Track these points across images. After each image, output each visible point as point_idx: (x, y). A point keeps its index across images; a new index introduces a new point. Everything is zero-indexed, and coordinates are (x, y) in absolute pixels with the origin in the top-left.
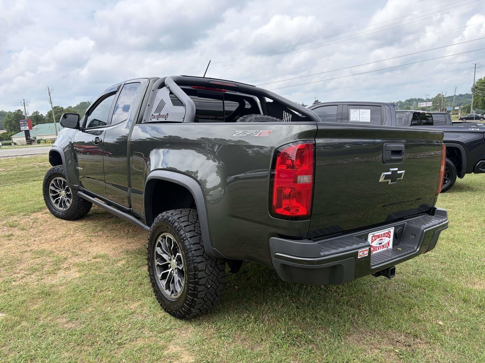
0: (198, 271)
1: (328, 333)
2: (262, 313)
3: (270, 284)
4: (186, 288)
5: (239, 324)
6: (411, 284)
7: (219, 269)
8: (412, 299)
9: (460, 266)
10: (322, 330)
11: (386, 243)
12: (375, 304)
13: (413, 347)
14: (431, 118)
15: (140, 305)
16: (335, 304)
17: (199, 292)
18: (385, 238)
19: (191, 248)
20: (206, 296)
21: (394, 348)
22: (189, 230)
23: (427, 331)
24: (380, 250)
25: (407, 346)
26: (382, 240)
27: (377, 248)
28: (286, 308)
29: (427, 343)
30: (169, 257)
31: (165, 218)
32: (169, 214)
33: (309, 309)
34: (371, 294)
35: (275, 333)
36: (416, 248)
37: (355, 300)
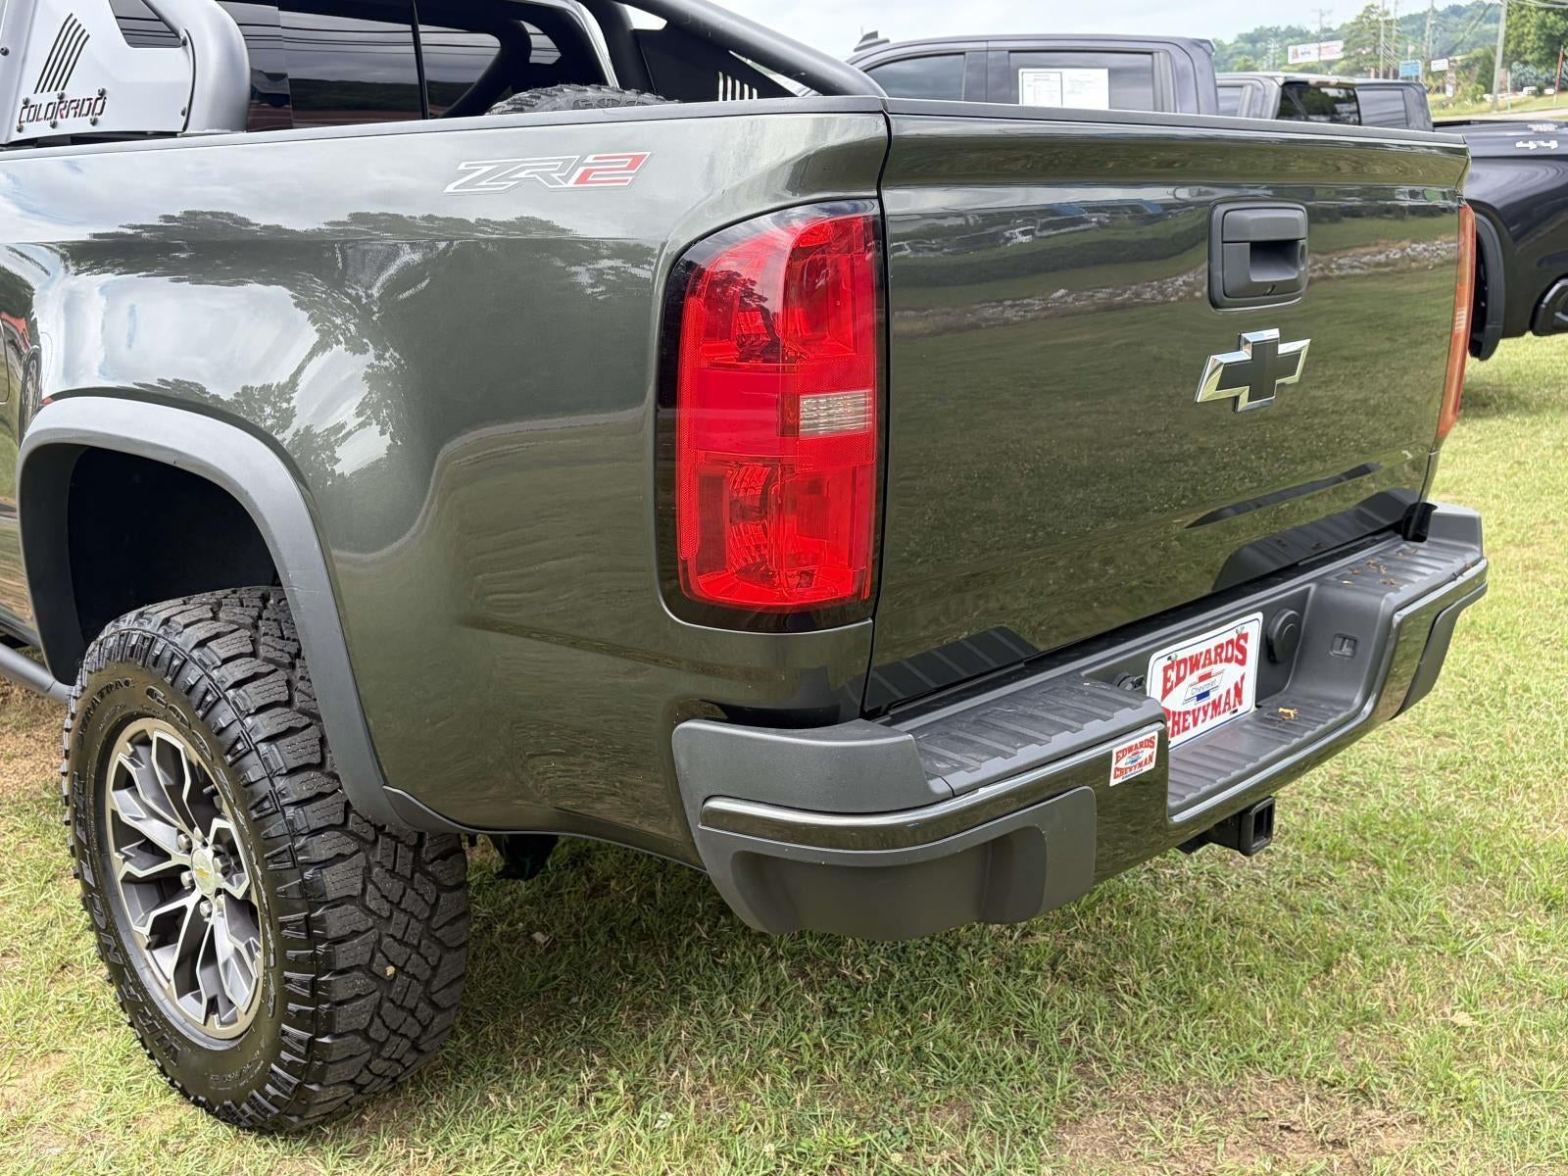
0: (321, 904)
1: (980, 1128)
2: (667, 1057)
3: (700, 905)
4: (272, 988)
5: (554, 1129)
6: (1320, 848)
7: (436, 882)
8: (1330, 916)
9: (1513, 745)
10: (951, 1113)
11: (1228, 692)
12: (1175, 956)
13: (1355, 1150)
14: (1354, 107)
15: (57, 1077)
16: (997, 973)
17: (341, 1003)
18: (1224, 665)
19: (281, 794)
20: (377, 1020)
21: (1276, 1162)
22: (263, 703)
23: (1407, 1063)
24: (1201, 727)
25: (1330, 1148)
26: (1212, 679)
27: (1190, 719)
28: (780, 1018)
29: (1414, 1121)
30: (182, 836)
31: (134, 646)
32: (151, 627)
33: (886, 1012)
34: (1154, 913)
35: (732, 1152)
36: (1358, 700)
37: (1089, 948)
